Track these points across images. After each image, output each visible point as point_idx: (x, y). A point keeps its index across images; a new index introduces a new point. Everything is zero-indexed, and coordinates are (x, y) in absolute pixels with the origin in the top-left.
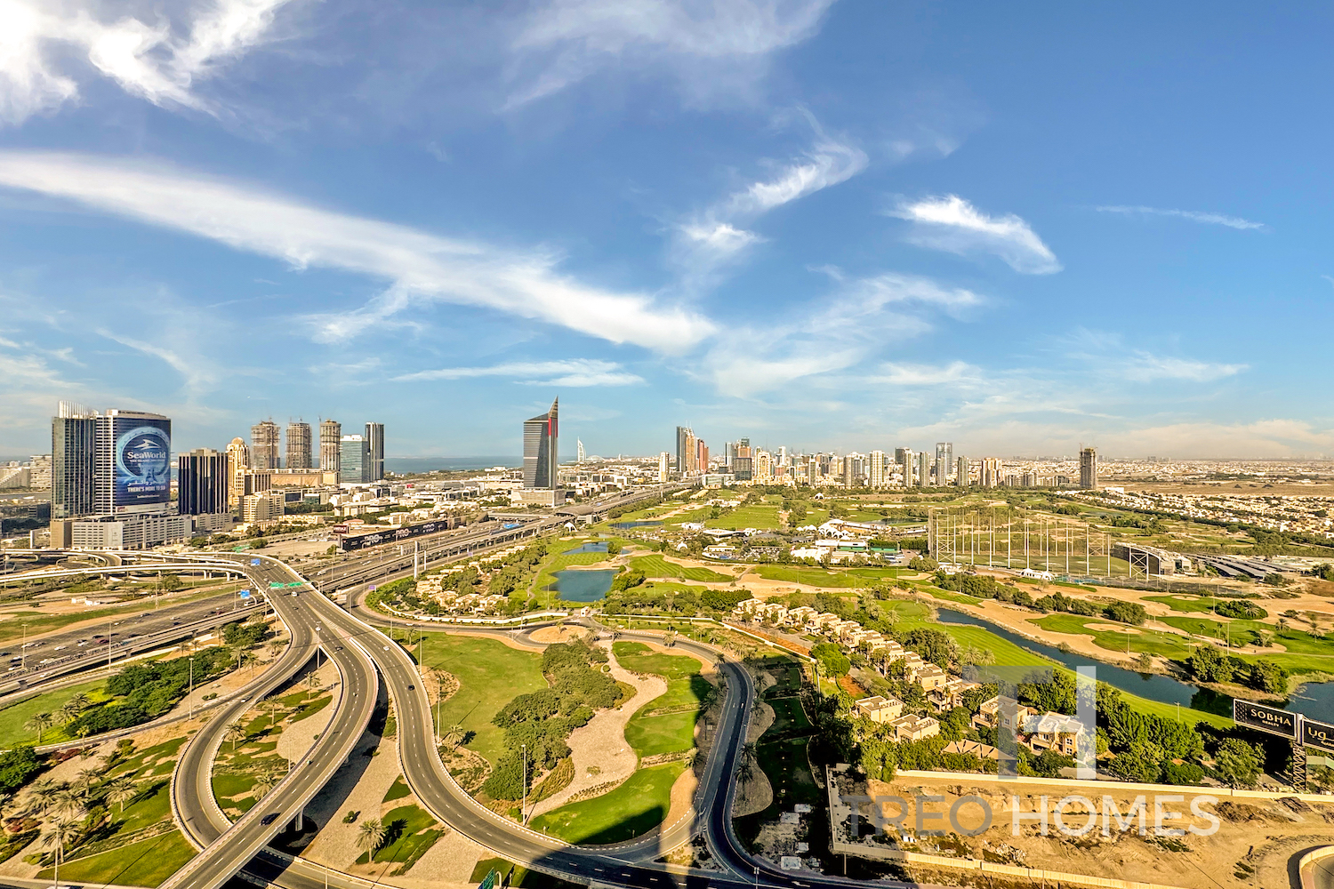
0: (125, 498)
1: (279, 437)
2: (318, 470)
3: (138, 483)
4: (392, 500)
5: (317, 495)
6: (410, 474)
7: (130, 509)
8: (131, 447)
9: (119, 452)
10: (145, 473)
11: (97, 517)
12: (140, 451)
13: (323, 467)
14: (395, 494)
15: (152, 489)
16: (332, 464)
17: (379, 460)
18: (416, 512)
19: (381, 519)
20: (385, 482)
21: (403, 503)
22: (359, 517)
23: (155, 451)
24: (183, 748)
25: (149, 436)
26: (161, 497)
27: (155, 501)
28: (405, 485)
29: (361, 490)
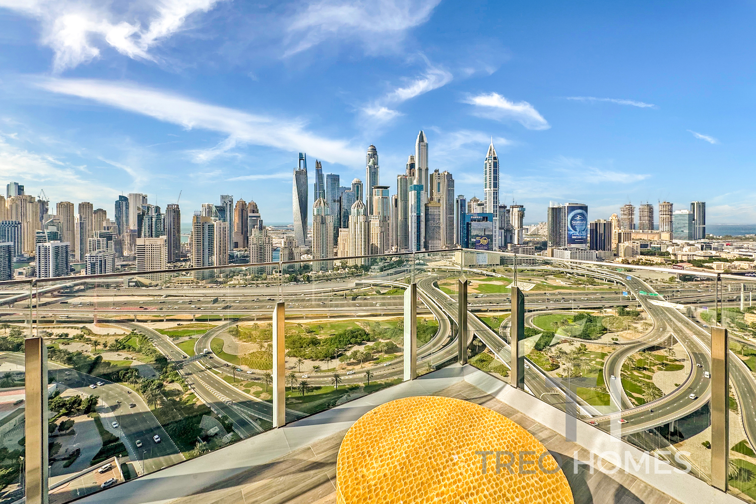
0: (572, 241)
1: (635, 212)
2: (658, 231)
3: (576, 234)
4: (714, 253)
5: (659, 246)
6: (727, 236)
7: (573, 246)
8: (572, 219)
9: (569, 220)
10: (578, 230)
11: (561, 248)
12: (576, 220)
13: (661, 229)
14: (716, 249)
15: (581, 237)
16: (667, 228)
17: (702, 226)
18: (736, 263)
19: (706, 264)
20: (707, 241)
21: (724, 256)
22: (689, 261)
23: (582, 220)
24: (607, 358)
25: (579, 214)
26: (583, 241)
27: (581, 243)
28: (725, 244)
29: (689, 245)
